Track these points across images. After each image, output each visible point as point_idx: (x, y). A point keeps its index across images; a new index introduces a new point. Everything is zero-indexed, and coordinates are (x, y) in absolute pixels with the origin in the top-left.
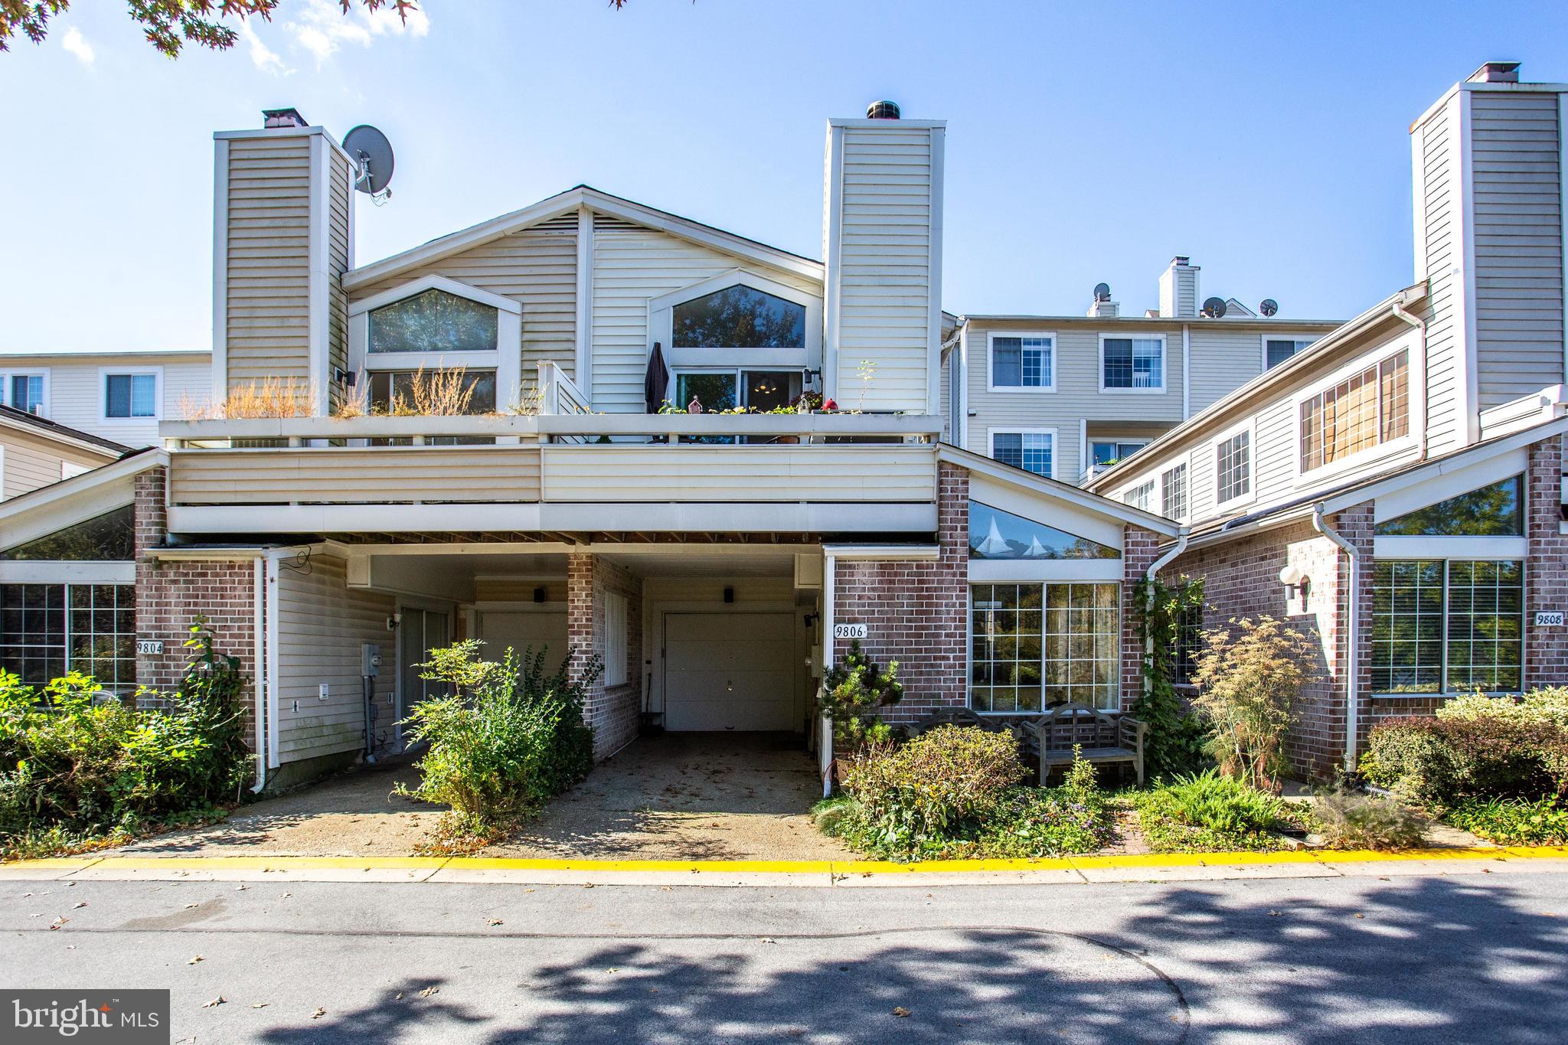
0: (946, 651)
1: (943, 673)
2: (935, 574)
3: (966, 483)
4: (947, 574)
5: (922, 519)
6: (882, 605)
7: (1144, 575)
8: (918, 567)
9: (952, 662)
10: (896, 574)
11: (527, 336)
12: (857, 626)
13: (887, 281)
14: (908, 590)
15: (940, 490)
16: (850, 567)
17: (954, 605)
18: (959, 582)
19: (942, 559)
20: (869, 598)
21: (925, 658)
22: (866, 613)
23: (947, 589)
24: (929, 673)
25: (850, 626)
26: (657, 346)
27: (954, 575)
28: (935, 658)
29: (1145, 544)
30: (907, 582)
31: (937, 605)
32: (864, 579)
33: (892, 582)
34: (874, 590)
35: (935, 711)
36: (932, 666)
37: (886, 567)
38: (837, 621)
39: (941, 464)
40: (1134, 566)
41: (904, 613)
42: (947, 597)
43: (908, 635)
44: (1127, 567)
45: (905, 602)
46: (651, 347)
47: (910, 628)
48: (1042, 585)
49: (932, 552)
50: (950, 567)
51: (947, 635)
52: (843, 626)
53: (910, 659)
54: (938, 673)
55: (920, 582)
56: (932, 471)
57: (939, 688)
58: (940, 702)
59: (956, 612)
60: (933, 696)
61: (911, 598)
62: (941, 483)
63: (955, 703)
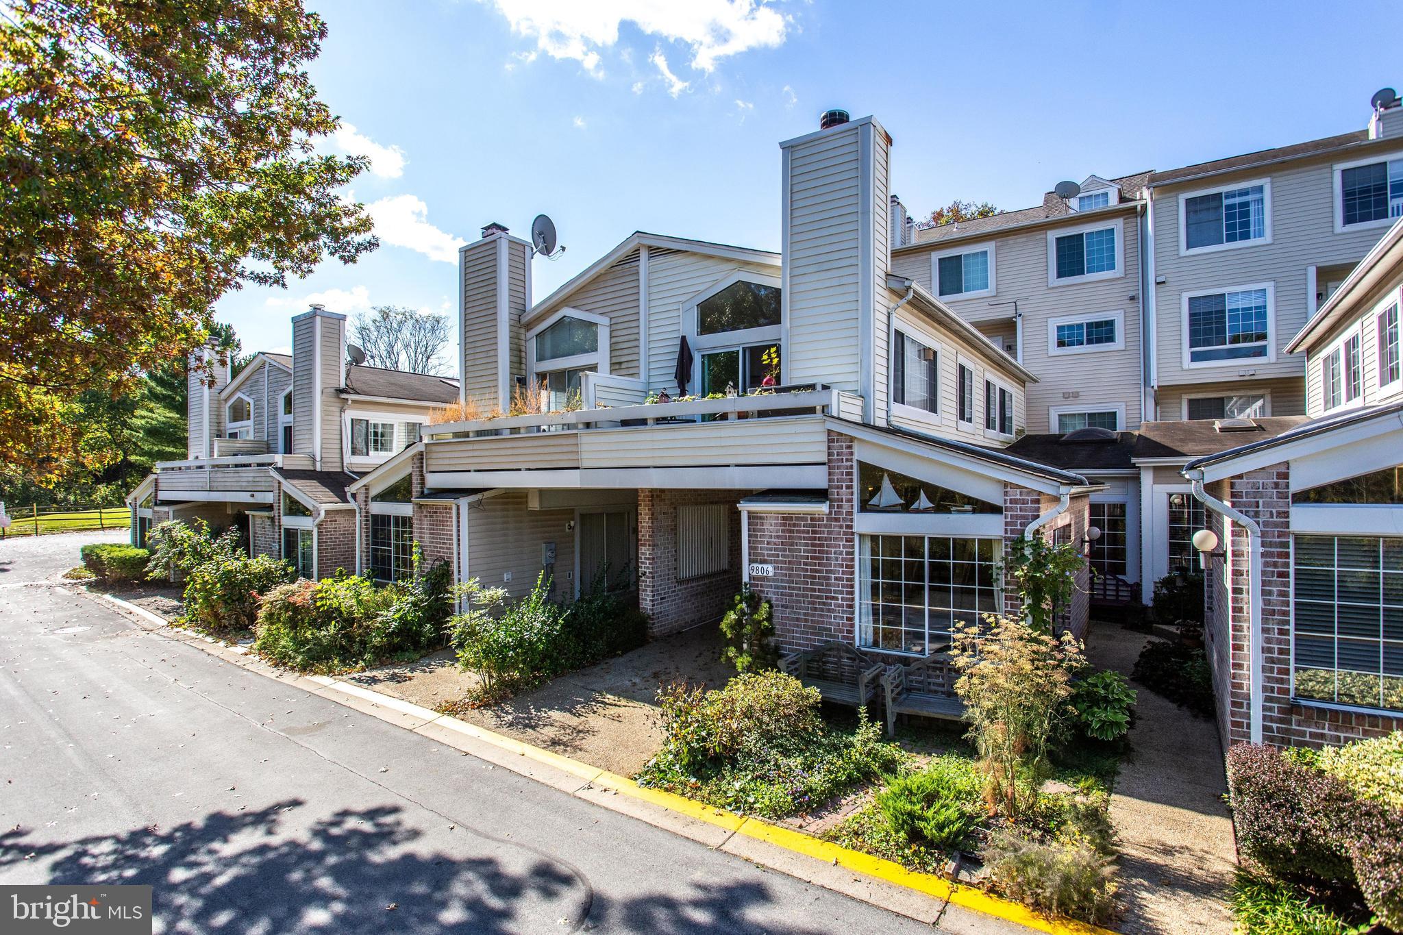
0: (835, 592)
1: (833, 611)
2: (825, 526)
3: (850, 447)
4: (835, 526)
5: (816, 478)
6: (785, 550)
7: (1023, 533)
8: (812, 519)
9: (840, 602)
10: (795, 525)
12: (765, 566)
14: (805, 538)
15: (829, 454)
16: (759, 519)
17: (841, 553)
18: (845, 534)
19: (830, 513)
20: (775, 544)
21: (818, 597)
22: (773, 555)
23: (836, 539)
24: (822, 610)
25: (760, 566)
27: (841, 527)
28: (827, 598)
29: (1024, 502)
30: (803, 532)
31: (827, 552)
32: (770, 527)
33: (791, 531)
34: (778, 537)
35: (826, 643)
36: (824, 604)
37: (787, 518)
38: (751, 561)
39: (829, 433)
40: (1015, 524)
41: (802, 557)
42: (835, 546)
43: (805, 576)
44: (1006, 524)
45: (802, 550)
47: (807, 570)
48: (923, 538)
49: (823, 508)
50: (837, 520)
51: (836, 579)
52: (755, 565)
53: (807, 596)
54: (829, 610)
55: (814, 532)
56: (824, 438)
57: (830, 624)
58: (831, 636)
59: (843, 560)
60: (825, 629)
61: (806, 545)
62: (829, 448)
63: (844, 638)
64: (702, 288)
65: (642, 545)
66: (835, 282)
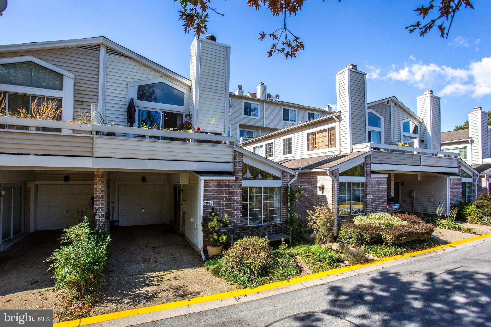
0: (236, 208)
1: (236, 215)
2: (233, 185)
3: (242, 157)
4: (237, 185)
5: (229, 168)
6: (218, 194)
7: (287, 185)
8: (228, 183)
9: (238, 211)
10: (222, 185)
11: (77, 88)
12: (210, 201)
13: (213, 91)
14: (226, 190)
15: (235, 159)
16: (208, 182)
17: (239, 194)
18: (240, 187)
19: (235, 180)
20: (214, 192)
21: (231, 210)
22: (213, 197)
23: (237, 189)
24: (232, 215)
25: (208, 201)
26: (132, 99)
27: (239, 185)
28: (234, 210)
29: (287, 176)
30: (225, 187)
31: (234, 194)
32: (212, 186)
33: (221, 187)
34: (215, 190)
35: (234, 226)
36: (232, 213)
37: (219, 182)
38: (204, 200)
39: (235, 152)
40: (285, 182)
41: (224, 197)
42: (237, 192)
43: (225, 204)
44: (283, 182)
45: (225, 194)
46: (129, 99)
47: (226, 201)
48: (261, 187)
49: (233, 178)
50: (237, 182)
51: (237, 203)
52: (206, 201)
53: (226, 211)
54: (234, 215)
55: (229, 187)
56: (232, 153)
57: (235, 219)
58: (235, 224)
59: (239, 196)
60: (233, 222)
61: (226, 192)
62: (235, 157)
63: (239, 224)
64: (142, 79)
65: (96, 201)
66: (217, 98)
